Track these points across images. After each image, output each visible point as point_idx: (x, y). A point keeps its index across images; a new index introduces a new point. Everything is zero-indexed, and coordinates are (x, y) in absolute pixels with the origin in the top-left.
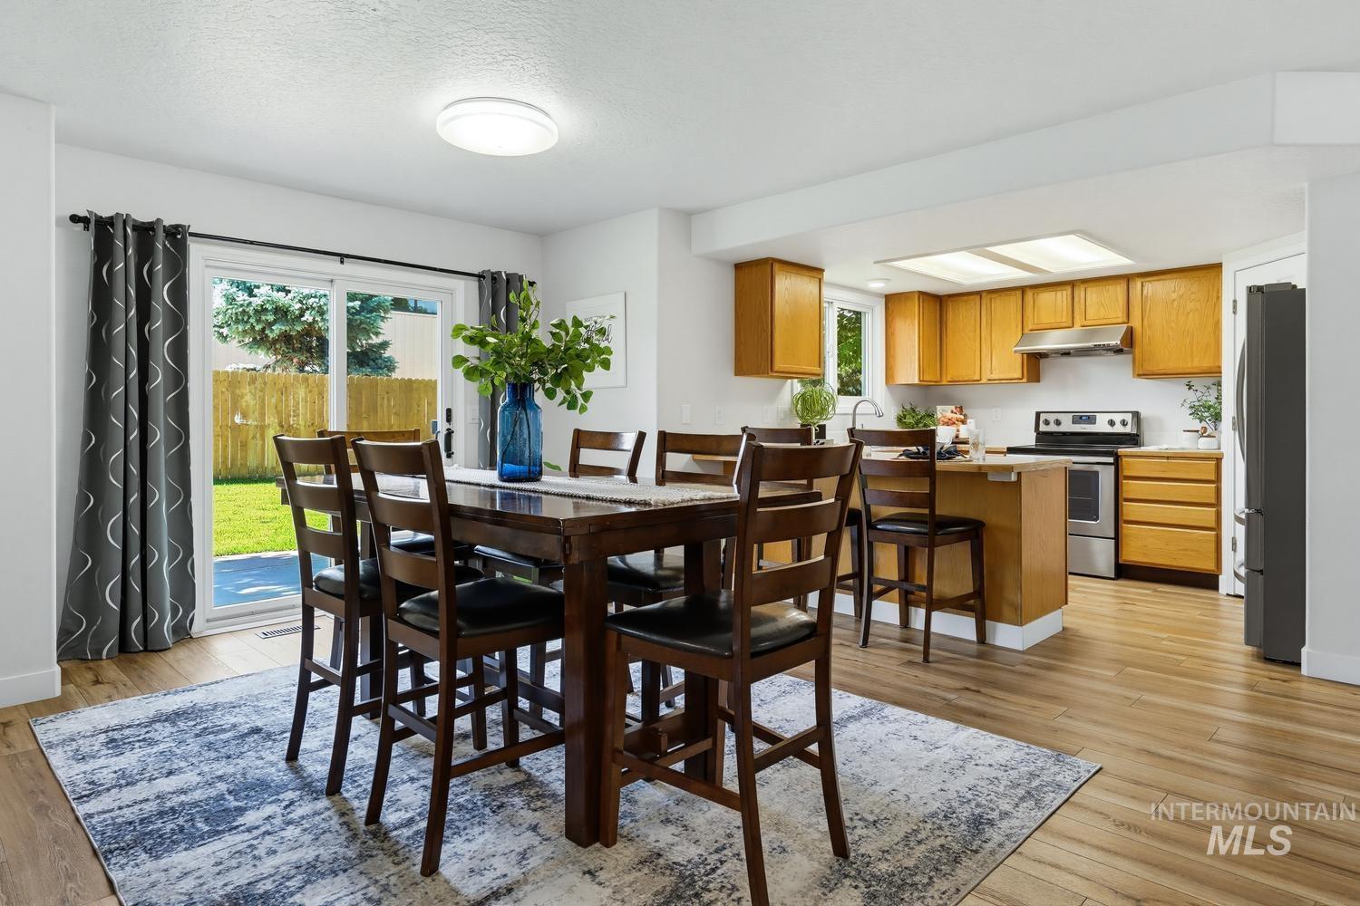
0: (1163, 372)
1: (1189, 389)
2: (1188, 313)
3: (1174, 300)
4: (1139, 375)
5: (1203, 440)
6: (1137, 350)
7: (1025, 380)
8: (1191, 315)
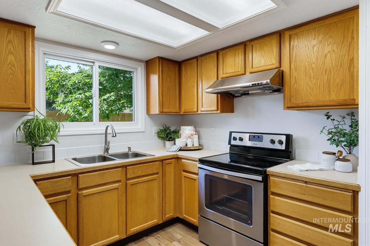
0: (306, 104)
1: (328, 118)
2: (326, 56)
3: (314, 46)
4: (288, 108)
5: (338, 163)
6: (286, 88)
7: (219, 112)
8: (329, 55)
